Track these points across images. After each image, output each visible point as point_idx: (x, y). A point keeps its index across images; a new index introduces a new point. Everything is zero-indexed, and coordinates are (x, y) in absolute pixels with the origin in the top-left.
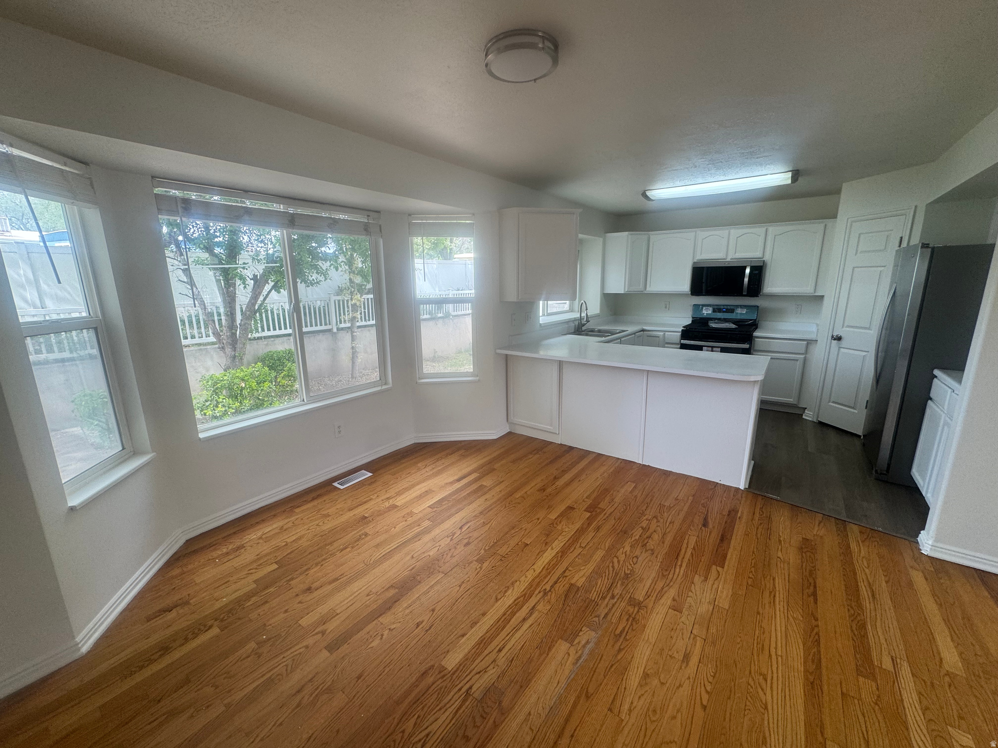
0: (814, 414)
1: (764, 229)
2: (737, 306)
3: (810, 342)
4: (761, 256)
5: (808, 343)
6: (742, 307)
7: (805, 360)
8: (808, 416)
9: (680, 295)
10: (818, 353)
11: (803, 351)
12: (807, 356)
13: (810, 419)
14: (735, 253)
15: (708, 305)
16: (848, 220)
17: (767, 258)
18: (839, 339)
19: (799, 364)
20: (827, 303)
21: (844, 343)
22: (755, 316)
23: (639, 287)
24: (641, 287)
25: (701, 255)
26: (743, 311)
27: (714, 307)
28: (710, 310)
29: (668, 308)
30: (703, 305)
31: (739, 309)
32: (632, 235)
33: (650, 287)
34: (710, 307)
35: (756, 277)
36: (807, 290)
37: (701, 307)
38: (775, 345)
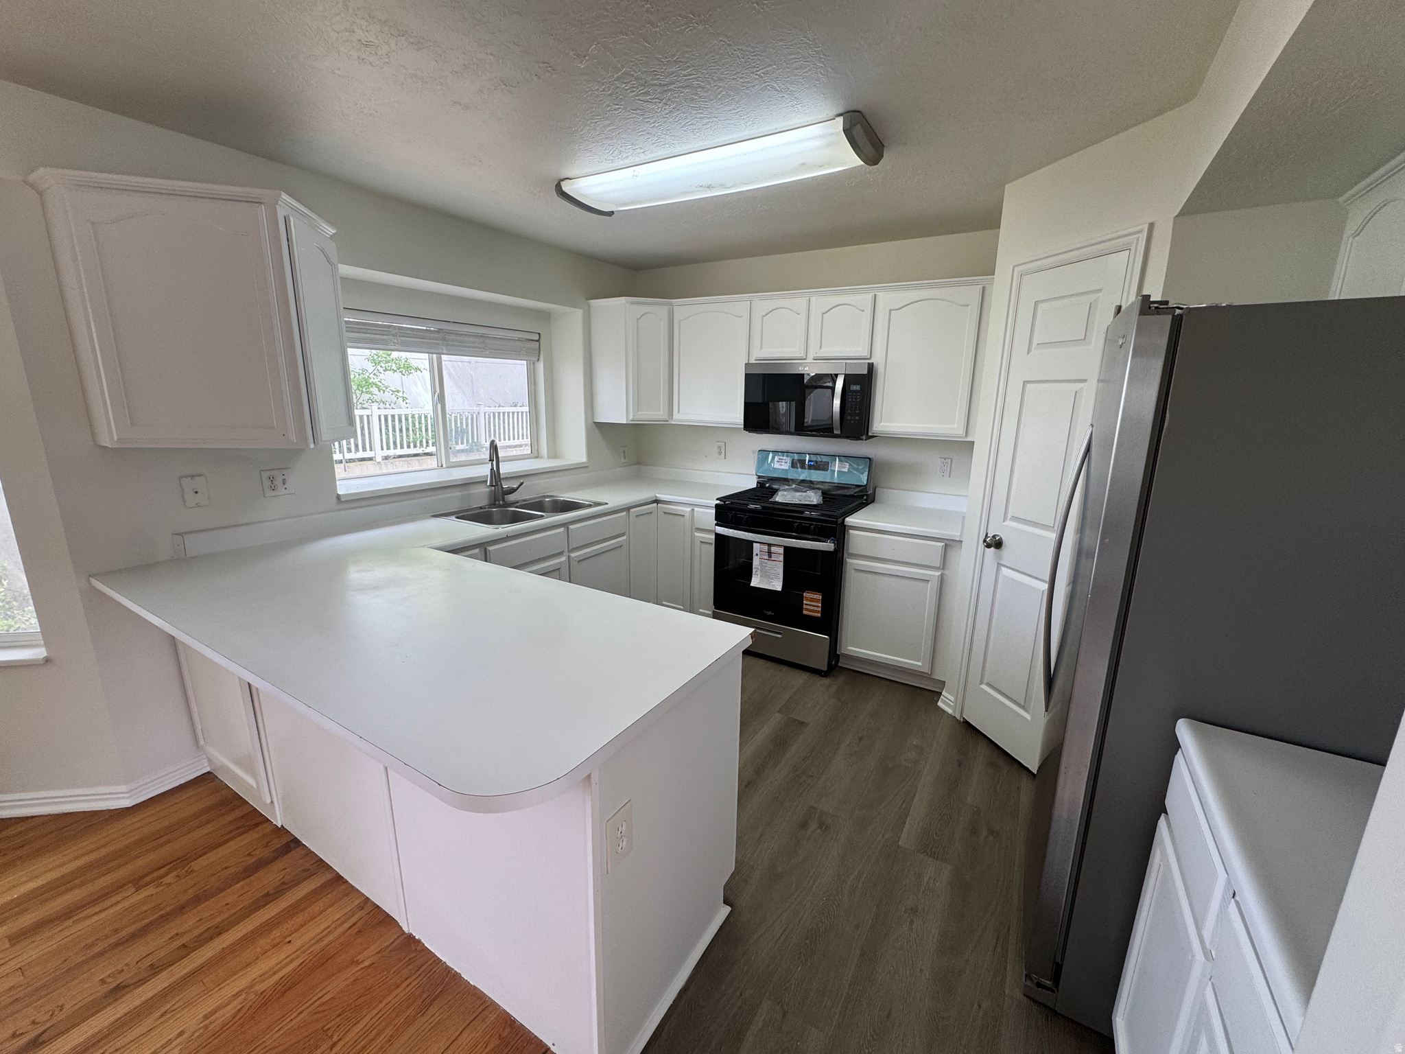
0: (956, 699)
1: (869, 297)
2: (833, 457)
3: (950, 545)
4: (866, 354)
5: (946, 547)
6: (840, 457)
7: (942, 579)
8: (947, 703)
11: (937, 564)
12: (947, 572)
13: (950, 711)
14: (821, 348)
15: (782, 452)
16: (1013, 269)
17: (877, 358)
18: (997, 544)
19: (931, 590)
20: (979, 460)
21: (1006, 551)
22: (863, 479)
23: (658, 413)
24: (662, 412)
25: (761, 348)
26: (844, 468)
27: (794, 456)
28: (786, 463)
29: (723, 454)
30: (775, 452)
31: (837, 462)
32: (633, 303)
33: (679, 412)
34: (787, 456)
35: (856, 399)
36: (952, 428)
37: (771, 455)
38: (888, 546)
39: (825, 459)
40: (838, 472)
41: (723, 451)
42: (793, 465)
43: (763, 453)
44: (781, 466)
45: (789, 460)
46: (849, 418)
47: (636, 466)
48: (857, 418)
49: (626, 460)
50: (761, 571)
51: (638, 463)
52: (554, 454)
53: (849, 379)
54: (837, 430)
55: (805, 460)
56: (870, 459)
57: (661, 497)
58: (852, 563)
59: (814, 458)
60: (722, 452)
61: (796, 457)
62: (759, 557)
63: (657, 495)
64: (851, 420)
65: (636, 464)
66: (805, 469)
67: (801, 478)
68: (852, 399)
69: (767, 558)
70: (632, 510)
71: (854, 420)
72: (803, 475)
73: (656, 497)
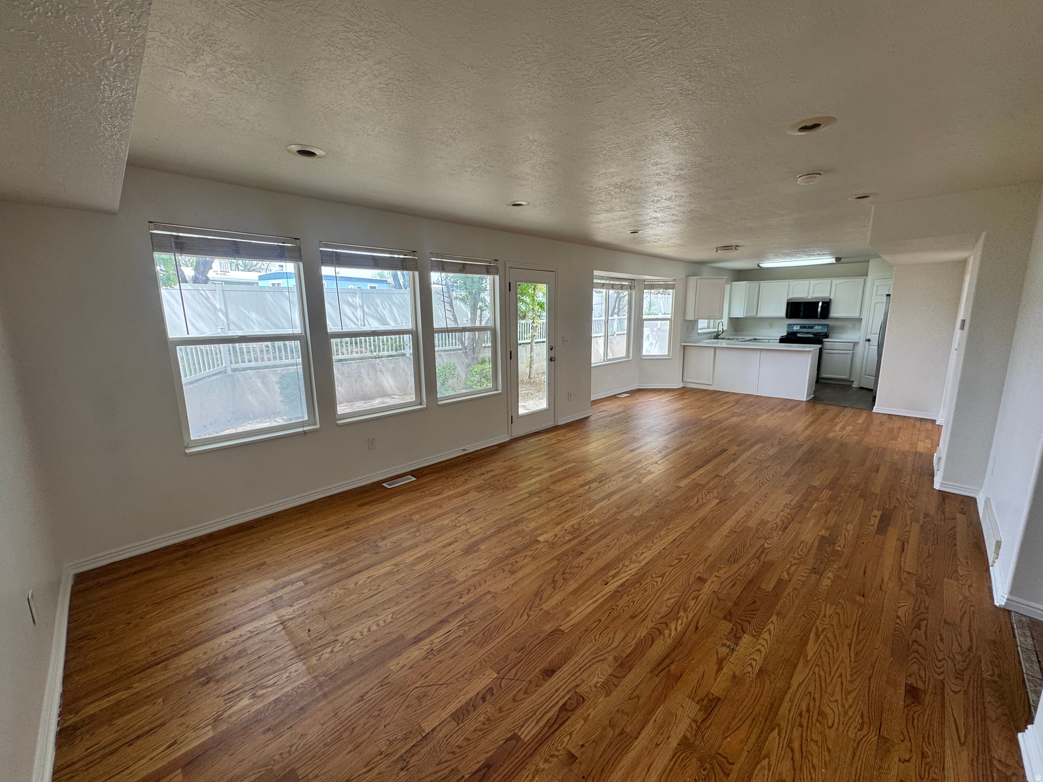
0: (858, 383)
1: (830, 281)
2: (815, 325)
3: (856, 344)
4: (828, 296)
5: (854, 345)
6: (818, 325)
7: (853, 353)
8: (855, 385)
9: (779, 318)
10: (859, 349)
11: (852, 348)
12: (854, 351)
14: (813, 294)
15: (797, 324)
16: (872, 278)
17: (832, 297)
18: (869, 340)
19: (850, 356)
20: (864, 322)
21: (871, 343)
22: (826, 331)
23: (753, 314)
24: (755, 314)
25: (793, 295)
26: (820, 327)
27: (802, 325)
28: (799, 327)
33: (760, 314)
34: (799, 325)
35: (826, 308)
36: (857, 315)
37: (794, 325)
38: (836, 346)
40: (818, 329)
41: (777, 324)
42: (801, 328)
43: (789, 325)
44: (796, 328)
48: (826, 313)
53: (823, 303)
54: (818, 317)
55: (807, 326)
56: (828, 325)
59: (810, 325)
64: (824, 314)
66: (806, 328)
68: (824, 308)
72: (806, 330)
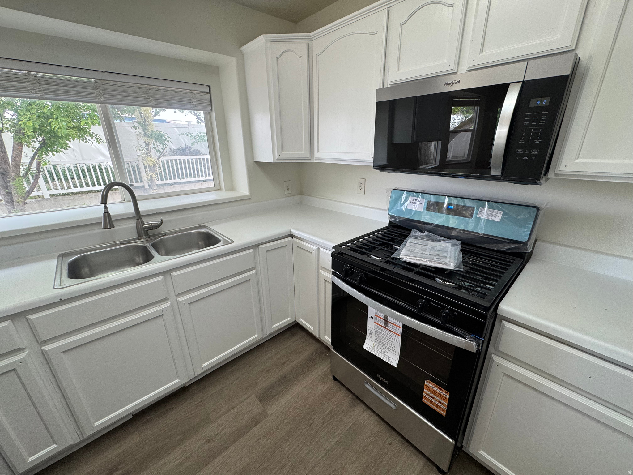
23: (301, 152)
24: (304, 152)
25: (398, 69)
26: (495, 217)
27: (430, 198)
28: (420, 204)
29: (363, 189)
30: (410, 192)
31: (486, 209)
32: (273, 41)
33: (318, 151)
34: (423, 197)
35: (538, 121)
37: (404, 195)
39: (468, 203)
40: (486, 221)
41: (363, 186)
42: (429, 207)
43: (397, 192)
44: (415, 207)
45: (424, 202)
46: (520, 152)
47: (300, 196)
48: (535, 152)
49: (290, 192)
50: (376, 336)
51: (301, 193)
52: (232, 188)
53: (529, 89)
54: (496, 168)
55: (443, 203)
56: (538, 208)
57: (295, 232)
58: (499, 365)
59: (454, 201)
60: (362, 188)
61: (433, 199)
62: (373, 320)
63: (292, 230)
64: (523, 155)
65: (299, 194)
66: (442, 213)
67: (437, 223)
68: (530, 121)
69: (383, 325)
70: (261, 247)
71: (530, 155)
72: (439, 219)
73: (291, 231)
